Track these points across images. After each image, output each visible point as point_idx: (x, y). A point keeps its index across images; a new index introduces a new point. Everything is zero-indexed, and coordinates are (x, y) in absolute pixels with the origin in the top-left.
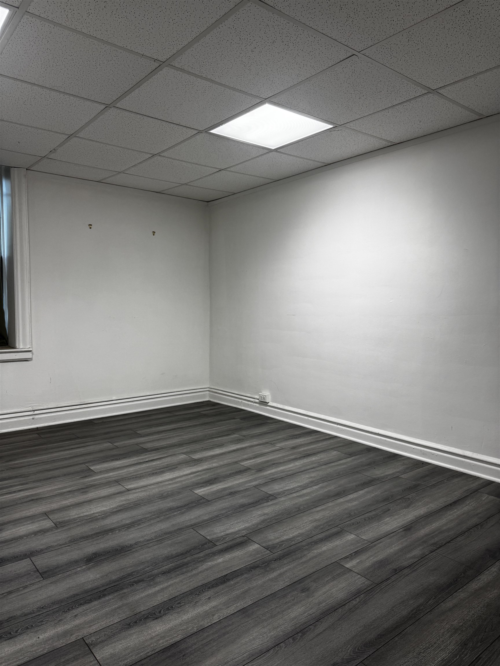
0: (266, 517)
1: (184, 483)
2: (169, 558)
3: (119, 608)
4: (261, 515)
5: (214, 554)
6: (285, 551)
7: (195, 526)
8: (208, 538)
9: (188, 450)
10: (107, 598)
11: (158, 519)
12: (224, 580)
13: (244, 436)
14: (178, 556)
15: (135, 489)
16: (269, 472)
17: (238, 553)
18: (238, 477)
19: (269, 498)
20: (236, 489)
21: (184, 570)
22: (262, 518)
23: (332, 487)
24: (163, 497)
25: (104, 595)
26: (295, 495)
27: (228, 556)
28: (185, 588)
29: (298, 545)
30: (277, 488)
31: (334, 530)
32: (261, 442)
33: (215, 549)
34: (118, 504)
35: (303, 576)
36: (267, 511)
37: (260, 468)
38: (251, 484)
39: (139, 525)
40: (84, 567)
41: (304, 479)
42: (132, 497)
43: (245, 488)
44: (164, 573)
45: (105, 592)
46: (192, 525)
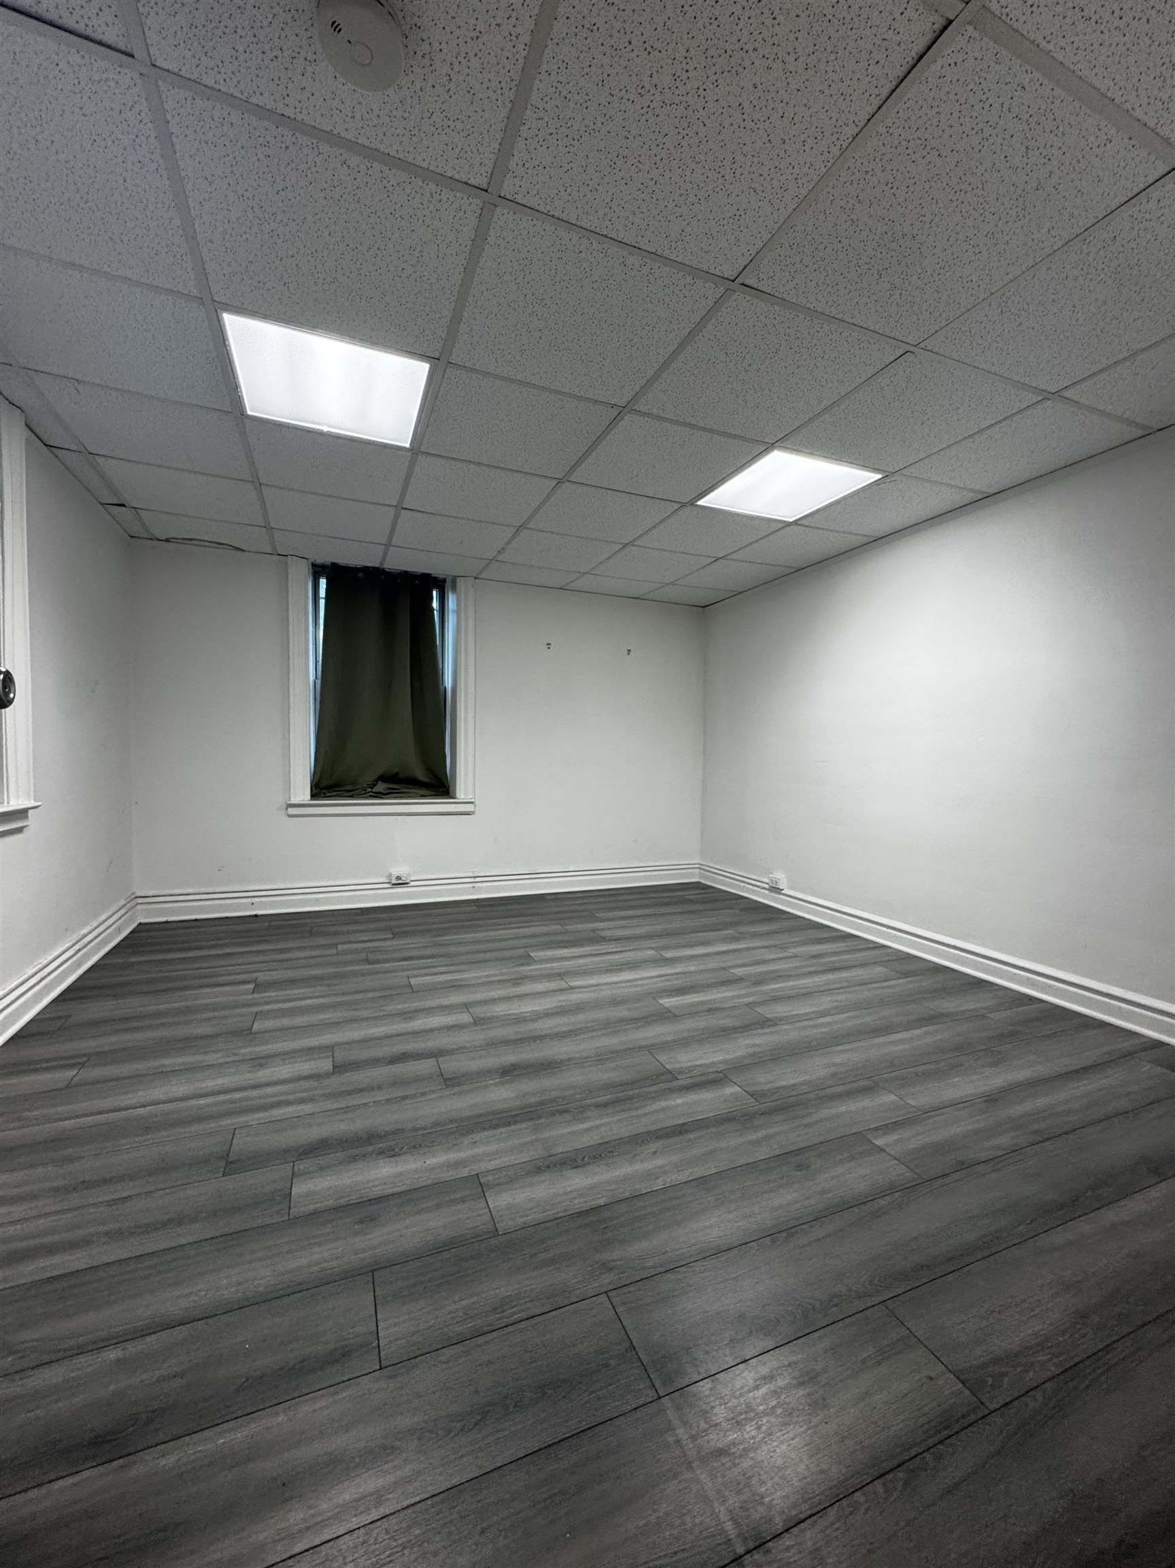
0: (757, 1049)
1: (646, 987)
2: (607, 1087)
3: (531, 1142)
4: (748, 1046)
5: (672, 1091)
6: (779, 1102)
7: (650, 1048)
8: (667, 1067)
9: (660, 944)
10: (518, 1126)
11: (604, 1032)
12: (681, 1130)
13: (742, 933)
14: (622, 1085)
15: (581, 987)
16: (772, 986)
17: (706, 1095)
18: (724, 988)
19: (765, 1023)
20: (718, 1005)
21: (627, 1106)
22: (750, 1050)
23: (868, 1019)
24: (615, 1002)
25: (516, 1122)
26: (807, 1023)
27: (692, 1097)
28: (624, 1131)
29: (800, 1097)
30: (780, 1010)
31: (862, 1083)
32: (766, 944)
33: (676, 1083)
34: (555, 1004)
35: (802, 1145)
36: (757, 1041)
37: (759, 981)
38: (740, 1000)
39: (576, 1035)
40: (498, 1080)
41: (826, 1002)
42: (574, 997)
43: (733, 1005)
44: (598, 1106)
45: (517, 1119)
46: (647, 1046)
